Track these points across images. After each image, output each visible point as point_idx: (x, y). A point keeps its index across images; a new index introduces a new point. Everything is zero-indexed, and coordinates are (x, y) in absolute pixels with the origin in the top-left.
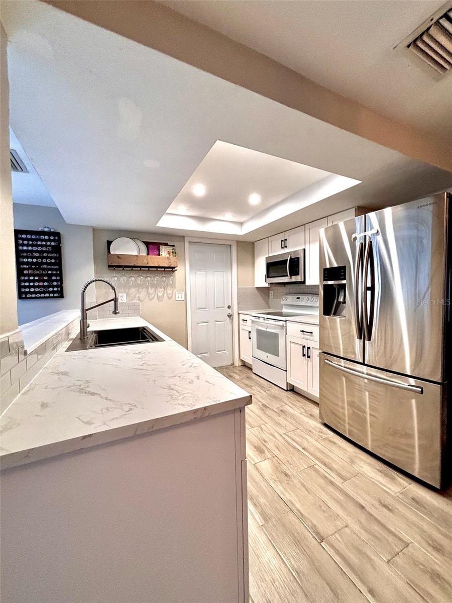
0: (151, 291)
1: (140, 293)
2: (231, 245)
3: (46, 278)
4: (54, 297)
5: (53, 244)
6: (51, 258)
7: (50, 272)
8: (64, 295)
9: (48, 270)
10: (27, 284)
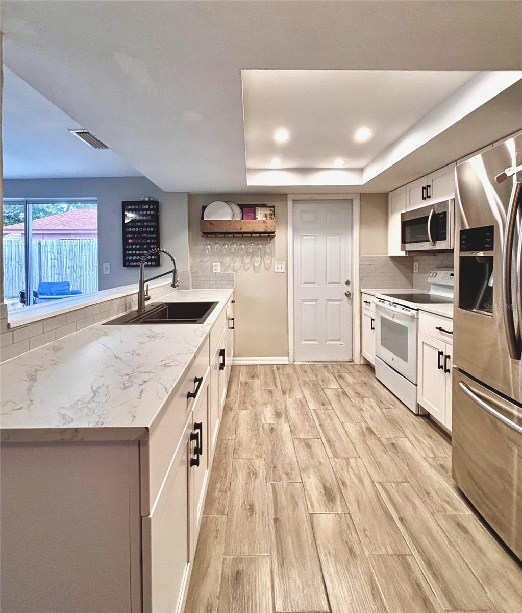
0: (247, 260)
1: (235, 262)
2: (352, 200)
3: (145, 247)
4: (151, 265)
5: (152, 212)
6: (150, 227)
7: (149, 241)
8: (161, 264)
9: (148, 238)
10: (130, 252)
